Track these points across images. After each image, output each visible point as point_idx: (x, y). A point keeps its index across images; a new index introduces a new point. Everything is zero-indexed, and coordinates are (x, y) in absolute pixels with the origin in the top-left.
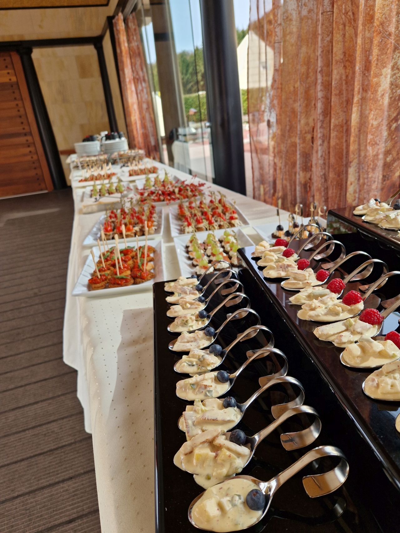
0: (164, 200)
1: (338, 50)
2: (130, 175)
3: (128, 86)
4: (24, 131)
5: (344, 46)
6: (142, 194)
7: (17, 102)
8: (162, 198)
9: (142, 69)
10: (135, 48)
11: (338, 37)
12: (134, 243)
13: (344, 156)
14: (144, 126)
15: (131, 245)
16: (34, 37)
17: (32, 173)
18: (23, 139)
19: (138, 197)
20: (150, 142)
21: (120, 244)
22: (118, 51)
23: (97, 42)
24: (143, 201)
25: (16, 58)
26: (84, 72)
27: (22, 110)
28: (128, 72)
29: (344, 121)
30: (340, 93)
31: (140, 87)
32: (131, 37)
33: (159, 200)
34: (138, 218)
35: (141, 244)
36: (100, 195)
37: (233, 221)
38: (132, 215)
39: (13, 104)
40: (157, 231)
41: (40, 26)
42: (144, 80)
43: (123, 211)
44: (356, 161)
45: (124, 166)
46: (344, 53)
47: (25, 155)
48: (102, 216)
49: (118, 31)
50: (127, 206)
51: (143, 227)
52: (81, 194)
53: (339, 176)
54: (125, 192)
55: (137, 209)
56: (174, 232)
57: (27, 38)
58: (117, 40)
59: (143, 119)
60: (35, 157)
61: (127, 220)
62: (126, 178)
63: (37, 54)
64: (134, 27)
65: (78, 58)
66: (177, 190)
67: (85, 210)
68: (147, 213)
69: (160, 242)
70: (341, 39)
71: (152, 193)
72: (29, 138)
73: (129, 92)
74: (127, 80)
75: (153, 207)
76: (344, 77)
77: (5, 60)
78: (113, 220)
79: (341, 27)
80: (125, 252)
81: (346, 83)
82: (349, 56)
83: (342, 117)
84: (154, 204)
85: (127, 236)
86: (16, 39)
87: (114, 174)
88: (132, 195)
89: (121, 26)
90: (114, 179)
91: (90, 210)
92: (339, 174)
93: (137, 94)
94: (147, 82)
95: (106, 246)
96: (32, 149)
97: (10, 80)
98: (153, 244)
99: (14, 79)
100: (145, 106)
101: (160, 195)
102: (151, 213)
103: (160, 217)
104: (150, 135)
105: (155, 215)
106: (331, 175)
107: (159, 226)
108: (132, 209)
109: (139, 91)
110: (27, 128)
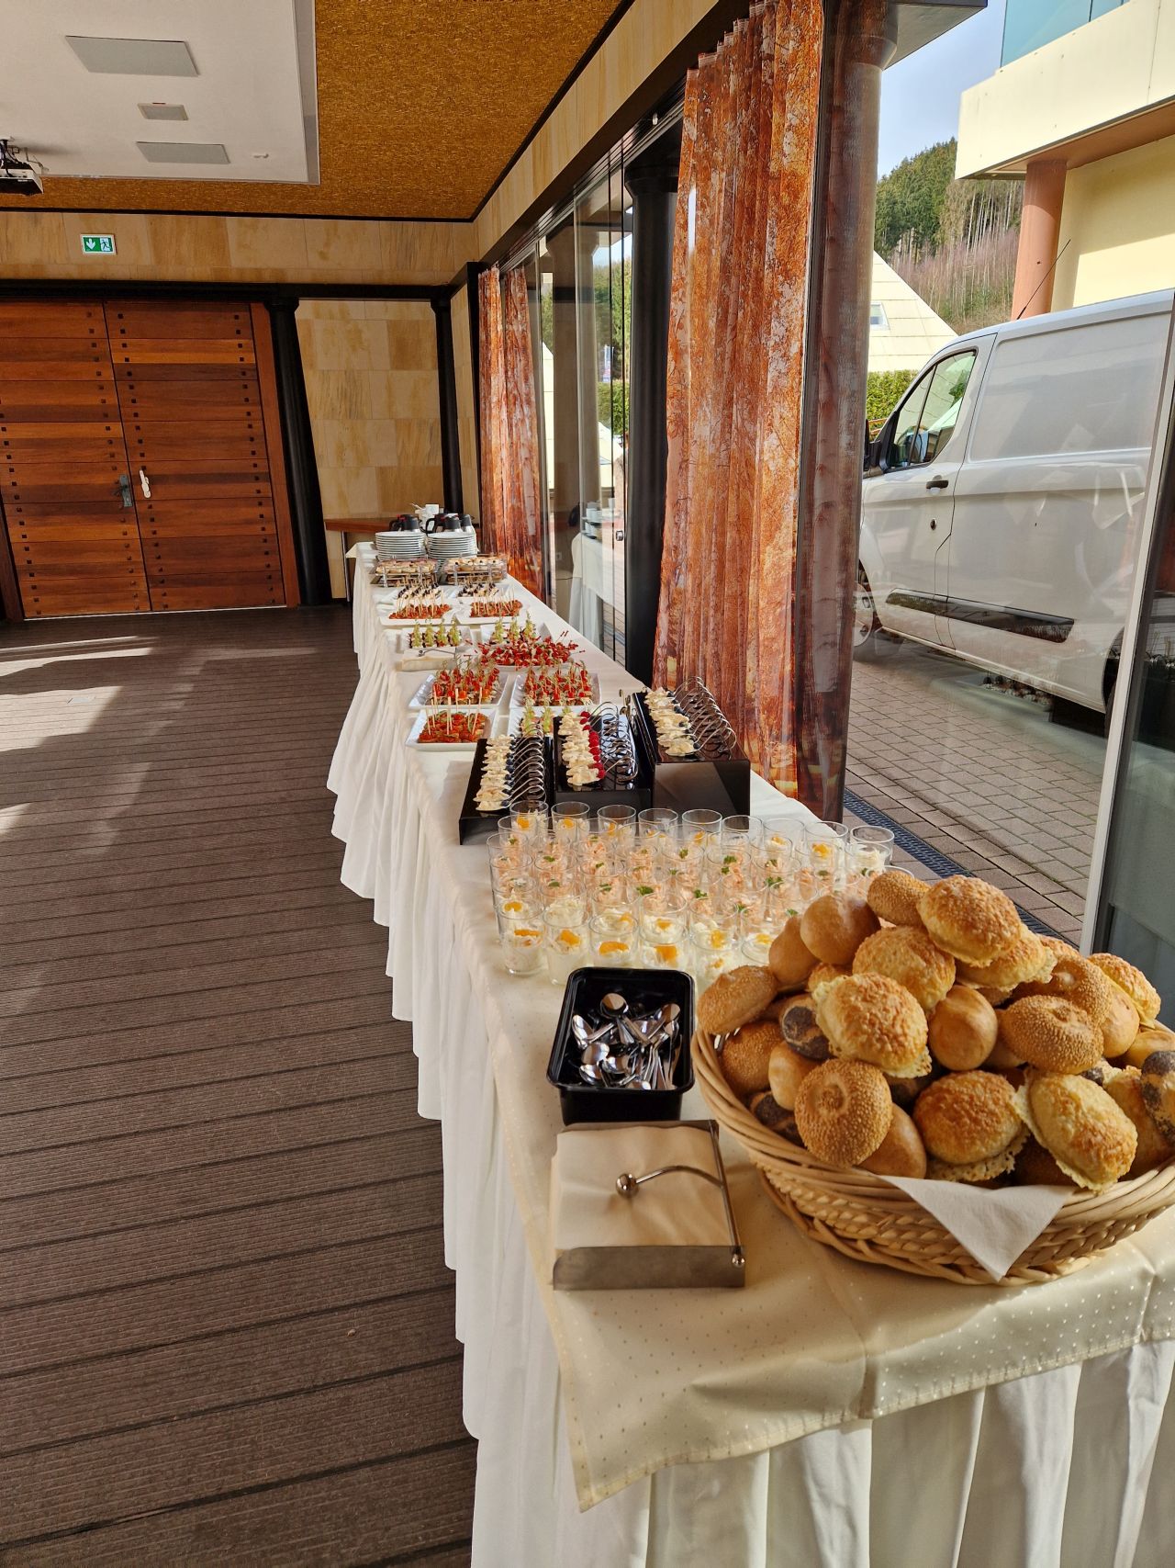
0: (513, 664)
1: (732, 510)
2: (473, 615)
3: (494, 412)
4: (254, 470)
5: (738, 508)
6: (485, 652)
7: (249, 408)
8: (512, 661)
9: (526, 379)
10: (518, 335)
11: (732, 497)
12: (468, 710)
13: (739, 634)
14: (517, 493)
15: (463, 711)
16: (306, 277)
17: (260, 563)
18: (250, 488)
19: (480, 654)
20: (526, 528)
21: (453, 709)
22: (482, 336)
23: (439, 297)
24: (485, 661)
25: (261, 315)
26: (402, 356)
27: (258, 425)
28: (497, 382)
29: (739, 593)
30: (734, 560)
31: (517, 415)
32: (513, 313)
33: (507, 663)
34: (474, 683)
35: (474, 711)
36: (424, 645)
37: (582, 699)
38: (468, 679)
39: (241, 411)
40: (493, 701)
41: (323, 256)
42: (529, 402)
43: (456, 672)
44: (754, 642)
45: (465, 592)
46: (738, 516)
47: (249, 522)
48: (431, 677)
49: (487, 301)
50: (463, 668)
51: (478, 695)
52: (394, 639)
53: (732, 657)
54: (462, 645)
55: (475, 672)
56: (513, 704)
57: (292, 277)
58: (481, 316)
59: (516, 477)
60: (270, 529)
61: (461, 685)
62: (465, 619)
63: (306, 310)
64: (519, 295)
65: (393, 326)
66: (534, 652)
67: (404, 667)
68: (486, 678)
69: (494, 713)
70: (734, 499)
71: (500, 651)
72: (263, 486)
73: (495, 422)
74: (494, 399)
75: (496, 672)
76: (738, 542)
77: (237, 317)
78: (445, 683)
79: (735, 487)
80: (457, 717)
81: (741, 550)
82: (744, 519)
83: (736, 588)
84: (498, 666)
85: (459, 703)
86: (268, 278)
87: (446, 608)
88: (470, 651)
89: (494, 290)
90: (447, 617)
91: (412, 667)
92: (733, 655)
93: (510, 426)
94: (534, 405)
95: (435, 710)
96: (266, 510)
97: (242, 359)
98: (486, 713)
99: (250, 359)
100: (523, 453)
101: (510, 656)
102: (491, 679)
103: (503, 686)
104: (528, 513)
105: (496, 682)
106: (724, 656)
107: (499, 694)
108: (470, 673)
109: (514, 422)
110: (262, 464)
